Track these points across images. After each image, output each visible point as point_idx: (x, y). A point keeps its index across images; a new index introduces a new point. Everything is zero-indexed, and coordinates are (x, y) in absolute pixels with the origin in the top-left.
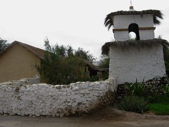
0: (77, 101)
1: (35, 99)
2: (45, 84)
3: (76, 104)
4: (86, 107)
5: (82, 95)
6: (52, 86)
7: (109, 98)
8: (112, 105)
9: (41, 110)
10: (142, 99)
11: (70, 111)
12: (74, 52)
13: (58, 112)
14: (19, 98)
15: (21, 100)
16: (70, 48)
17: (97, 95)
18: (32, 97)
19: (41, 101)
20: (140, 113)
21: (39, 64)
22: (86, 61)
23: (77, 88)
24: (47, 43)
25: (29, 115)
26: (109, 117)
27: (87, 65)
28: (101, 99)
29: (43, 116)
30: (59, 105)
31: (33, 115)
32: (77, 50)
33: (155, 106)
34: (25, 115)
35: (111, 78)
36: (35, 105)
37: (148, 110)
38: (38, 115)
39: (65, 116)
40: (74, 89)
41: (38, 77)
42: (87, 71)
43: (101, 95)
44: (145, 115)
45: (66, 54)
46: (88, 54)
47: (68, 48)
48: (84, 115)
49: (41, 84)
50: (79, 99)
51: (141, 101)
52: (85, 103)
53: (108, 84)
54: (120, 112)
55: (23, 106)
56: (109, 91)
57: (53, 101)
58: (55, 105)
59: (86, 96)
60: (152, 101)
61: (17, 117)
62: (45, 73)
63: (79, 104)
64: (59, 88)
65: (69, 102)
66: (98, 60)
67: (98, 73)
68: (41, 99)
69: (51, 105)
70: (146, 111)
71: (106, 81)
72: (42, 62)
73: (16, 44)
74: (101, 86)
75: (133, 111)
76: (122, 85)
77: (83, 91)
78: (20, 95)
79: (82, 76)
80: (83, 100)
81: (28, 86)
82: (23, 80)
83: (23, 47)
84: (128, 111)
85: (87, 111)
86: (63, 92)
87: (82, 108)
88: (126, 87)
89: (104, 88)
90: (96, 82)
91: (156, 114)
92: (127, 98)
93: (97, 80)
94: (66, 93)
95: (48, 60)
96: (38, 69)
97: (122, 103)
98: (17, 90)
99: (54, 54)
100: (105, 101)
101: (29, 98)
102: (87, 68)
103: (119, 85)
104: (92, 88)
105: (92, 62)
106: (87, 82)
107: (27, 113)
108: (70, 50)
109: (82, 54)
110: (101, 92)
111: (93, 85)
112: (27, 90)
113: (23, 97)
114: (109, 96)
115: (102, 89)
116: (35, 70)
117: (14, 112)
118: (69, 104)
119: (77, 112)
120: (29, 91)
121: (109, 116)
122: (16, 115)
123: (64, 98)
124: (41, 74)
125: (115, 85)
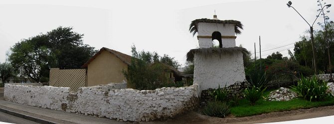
0: (163, 106)
1: (122, 104)
2: (132, 89)
3: (161, 108)
4: (171, 112)
5: (167, 100)
6: (138, 91)
7: (193, 104)
8: (196, 110)
9: (128, 116)
10: (224, 104)
11: (155, 116)
12: (160, 59)
13: (144, 117)
14: (108, 102)
15: (109, 103)
16: (156, 54)
17: (182, 100)
18: (120, 101)
19: (129, 107)
20: (223, 117)
21: (126, 69)
22: (171, 68)
23: (162, 93)
24: (134, 50)
25: (117, 119)
26: (194, 122)
27: (173, 71)
28: (185, 104)
29: (130, 121)
30: (145, 110)
31: (120, 120)
32: (163, 56)
33: (236, 109)
34: (113, 119)
35: (195, 83)
36: (123, 109)
37: (230, 113)
38: (125, 120)
39: (150, 120)
40: (159, 95)
41: (125, 82)
42: (172, 77)
43: (186, 101)
44: (227, 119)
45: (152, 60)
46: (173, 60)
47: (154, 55)
48: (169, 119)
49: (128, 89)
50: (164, 104)
51: (223, 106)
52: (170, 107)
53: (192, 89)
54: (203, 117)
55: (111, 110)
56: (194, 96)
57: (139, 105)
58: (141, 109)
59: (171, 101)
60: (233, 105)
61: (105, 119)
62: (131, 79)
63: (164, 109)
64: (145, 93)
65: (155, 107)
66: (183, 66)
67: (183, 79)
68: (128, 104)
69: (137, 109)
70: (228, 115)
71: (191, 87)
72: (129, 68)
73: (104, 50)
74: (186, 92)
75: (216, 116)
76: (206, 91)
77: (168, 97)
78: (109, 98)
79: (168, 82)
80: (168, 105)
81: (116, 91)
82: (111, 84)
83: (111, 53)
84: (211, 116)
85: (171, 116)
86: (149, 97)
87: (167, 113)
88: (210, 93)
89: (189, 94)
90: (181, 88)
91: (237, 117)
92: (211, 104)
93: (182, 86)
94: (151, 98)
95: (135, 66)
96: (125, 74)
97: (206, 108)
98: (106, 94)
99: (141, 60)
100: (190, 106)
101: (117, 103)
102: (172, 74)
103: (203, 91)
104: (176, 94)
105: (177, 69)
106: (173, 88)
107: (115, 117)
108: (156, 56)
109: (167, 61)
110: (185, 98)
111: (178, 91)
112: (116, 94)
113: (112, 101)
114: (193, 102)
115: (186, 95)
116: (123, 75)
117: (103, 114)
118: (155, 109)
119: (162, 117)
120: (117, 95)
121: (193, 120)
122: (105, 117)
123: (150, 103)
124: (128, 80)
125: (200, 91)
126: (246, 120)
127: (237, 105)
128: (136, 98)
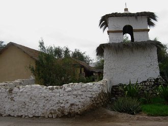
0: (70, 102)
1: (28, 100)
2: (38, 85)
3: (69, 105)
4: (79, 108)
5: (75, 96)
6: (45, 87)
7: (102, 99)
8: (105, 106)
9: (34, 111)
10: (135, 100)
11: (62, 112)
12: (71, 53)
13: (51, 113)
14: (12, 99)
15: (14, 101)
16: (67, 49)
17: (90, 96)
18: (25, 98)
19: (34, 102)
20: (133, 114)
21: (34, 65)
22: (82, 63)
23: (70, 89)
24: (42, 44)
25: (22, 116)
26: (102, 118)
27: (82, 66)
28: (94, 100)
29: (36, 117)
30: (52, 106)
31: (25, 116)
32: (74, 51)
33: (148, 107)
34: (18, 116)
35: (105, 79)
36: (28, 106)
37: (141, 111)
38: (31, 116)
39: (57, 117)
40: (66, 90)
41: (32, 78)
43: (94, 96)
44: (137, 116)
45: (63, 56)
46: (85, 55)
47: (65, 50)
48: (76, 116)
49: (34, 86)
50: (72, 100)
51: (134, 102)
52: (77, 104)
53: (101, 85)
54: (112, 113)
55: (16, 107)
56: (102, 92)
57: (46, 102)
58: (48, 106)
59: (79, 97)
60: (145, 103)
61: (9, 118)
62: (39, 74)
63: (72, 105)
64: (52, 89)
65: (62, 103)
66: (94, 62)
67: (94, 74)
68: (34, 100)
69: (44, 106)
70: (139, 112)
71: (100, 82)
72: (37, 63)
73: (11, 45)
74: (94, 88)
75: (126, 112)
76: (116, 86)
77: (75, 93)
78: (13, 96)
80: (76, 101)
81: (21, 87)
82: (18, 81)
83: (18, 48)
84: (121, 112)
85: (79, 112)
86: (56, 93)
87: (75, 109)
88: (120, 88)
89: (97, 89)
90: (89, 83)
91: (148, 115)
92: (120, 100)
94: (58, 94)
95: (42, 62)
96: (32, 70)
97: (115, 104)
98: (11, 91)
99: (49, 54)
100: (98, 102)
101: (22, 99)
102: (83, 69)
103: (113, 86)
104: (84, 89)
105: (88, 64)
106: (80, 84)
107: (20, 114)
108: (67, 51)
109: (78, 56)
110: (93, 93)
111: (86, 86)
112: (21, 91)
113: (17, 98)
114: (102, 97)
115: (95, 90)
116: (29, 71)
117: (7, 113)
118: (62, 105)
119: (69, 113)
120: (22, 92)
122: (9, 115)
123: (57, 99)
124: (35, 75)
125: (109, 86)
126: (159, 120)
127: (150, 103)
128: (42, 95)
